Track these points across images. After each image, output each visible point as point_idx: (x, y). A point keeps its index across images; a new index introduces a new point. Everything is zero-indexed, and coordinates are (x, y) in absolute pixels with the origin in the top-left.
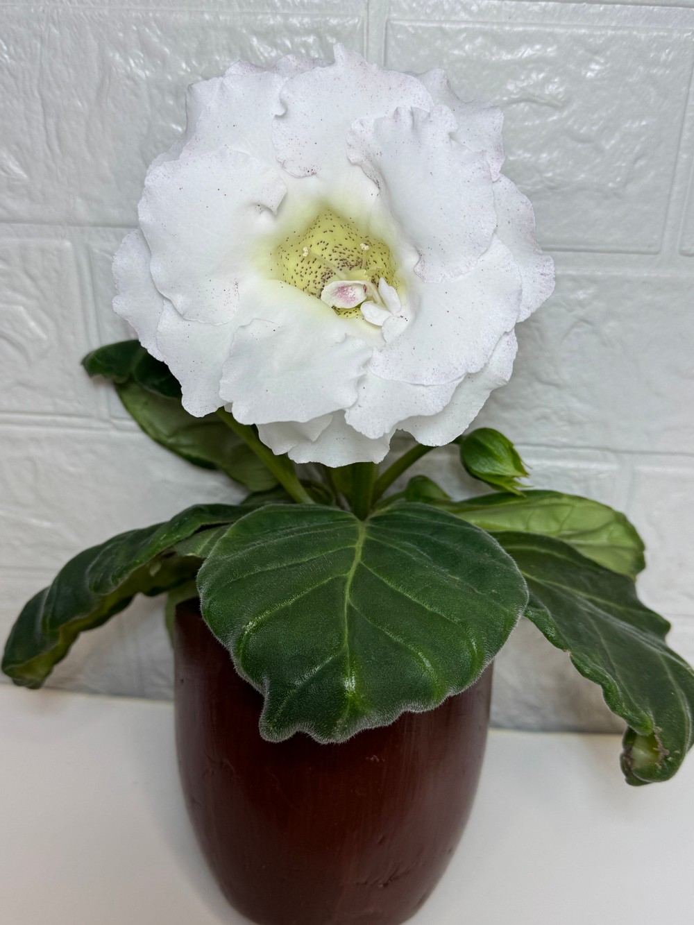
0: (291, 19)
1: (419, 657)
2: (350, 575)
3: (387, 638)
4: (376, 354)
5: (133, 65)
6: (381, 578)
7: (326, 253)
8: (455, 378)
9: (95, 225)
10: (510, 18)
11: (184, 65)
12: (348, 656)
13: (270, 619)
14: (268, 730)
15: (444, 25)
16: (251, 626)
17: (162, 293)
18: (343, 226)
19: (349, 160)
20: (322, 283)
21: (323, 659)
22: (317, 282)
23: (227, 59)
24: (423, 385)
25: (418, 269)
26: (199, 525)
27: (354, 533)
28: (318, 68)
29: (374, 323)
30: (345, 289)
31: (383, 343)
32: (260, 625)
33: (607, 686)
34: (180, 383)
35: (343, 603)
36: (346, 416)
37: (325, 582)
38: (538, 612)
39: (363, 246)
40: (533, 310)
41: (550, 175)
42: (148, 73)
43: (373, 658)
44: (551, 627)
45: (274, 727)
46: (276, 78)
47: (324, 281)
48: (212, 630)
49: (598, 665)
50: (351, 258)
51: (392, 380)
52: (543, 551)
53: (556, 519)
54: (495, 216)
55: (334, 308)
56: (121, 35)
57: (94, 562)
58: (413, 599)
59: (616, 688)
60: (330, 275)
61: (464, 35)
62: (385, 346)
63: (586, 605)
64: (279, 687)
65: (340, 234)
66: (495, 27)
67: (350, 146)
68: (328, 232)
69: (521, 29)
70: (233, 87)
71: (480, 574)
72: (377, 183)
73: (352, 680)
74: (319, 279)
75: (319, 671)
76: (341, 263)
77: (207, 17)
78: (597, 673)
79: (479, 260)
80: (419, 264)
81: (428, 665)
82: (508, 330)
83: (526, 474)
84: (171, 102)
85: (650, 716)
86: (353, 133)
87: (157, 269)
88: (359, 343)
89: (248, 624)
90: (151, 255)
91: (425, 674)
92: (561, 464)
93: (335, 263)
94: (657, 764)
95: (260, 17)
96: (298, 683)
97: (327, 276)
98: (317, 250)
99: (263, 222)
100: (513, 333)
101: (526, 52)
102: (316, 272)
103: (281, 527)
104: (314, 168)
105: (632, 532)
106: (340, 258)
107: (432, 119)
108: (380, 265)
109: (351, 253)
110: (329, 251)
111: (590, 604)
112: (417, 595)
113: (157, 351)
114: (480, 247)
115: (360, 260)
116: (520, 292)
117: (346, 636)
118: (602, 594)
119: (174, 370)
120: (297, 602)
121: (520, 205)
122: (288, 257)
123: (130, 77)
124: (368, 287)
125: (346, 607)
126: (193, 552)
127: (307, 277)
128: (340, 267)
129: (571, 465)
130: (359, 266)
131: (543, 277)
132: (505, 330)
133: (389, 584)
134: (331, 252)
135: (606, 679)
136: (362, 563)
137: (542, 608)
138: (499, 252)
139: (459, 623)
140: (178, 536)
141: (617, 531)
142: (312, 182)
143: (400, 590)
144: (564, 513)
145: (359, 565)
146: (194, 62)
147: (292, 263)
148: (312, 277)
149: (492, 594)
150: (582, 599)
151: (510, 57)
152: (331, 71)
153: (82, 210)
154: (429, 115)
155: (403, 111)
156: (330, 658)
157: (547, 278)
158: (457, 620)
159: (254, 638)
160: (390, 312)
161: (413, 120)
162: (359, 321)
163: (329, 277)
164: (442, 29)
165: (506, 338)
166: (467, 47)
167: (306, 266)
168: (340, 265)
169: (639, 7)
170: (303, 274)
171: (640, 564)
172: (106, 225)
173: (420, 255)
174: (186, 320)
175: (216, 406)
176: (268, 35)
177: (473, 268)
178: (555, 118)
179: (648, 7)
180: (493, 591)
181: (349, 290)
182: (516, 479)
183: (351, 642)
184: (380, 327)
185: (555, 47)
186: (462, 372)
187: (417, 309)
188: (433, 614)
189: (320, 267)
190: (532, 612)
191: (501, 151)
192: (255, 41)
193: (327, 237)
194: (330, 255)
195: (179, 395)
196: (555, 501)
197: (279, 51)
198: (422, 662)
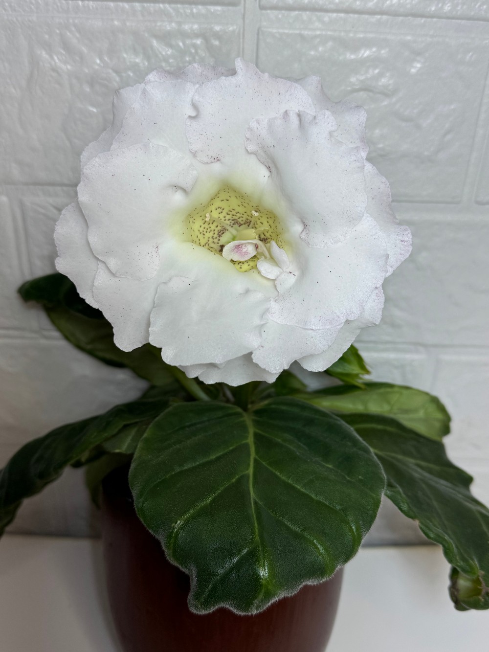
0: (183, 26)
1: (314, 544)
2: (251, 471)
3: (287, 528)
4: (273, 304)
5: (57, 61)
6: (274, 471)
7: (222, 216)
8: (338, 324)
9: (27, 184)
10: (353, 27)
11: (98, 61)
12: (260, 549)
13: (193, 517)
14: (196, 607)
15: (303, 32)
16: (180, 524)
17: (98, 257)
18: (238, 197)
19: (247, 150)
20: (218, 238)
21: (240, 551)
22: (215, 237)
23: (133, 57)
24: (312, 329)
25: (303, 236)
26: (122, 424)
27: (244, 428)
28: (223, 78)
29: (268, 277)
30: (240, 246)
31: (276, 293)
32: (187, 522)
33: (446, 545)
34: (112, 325)
35: (250, 499)
36: (253, 356)
37: (234, 480)
38: (393, 492)
39: (254, 213)
40: (395, 268)
41: (381, 146)
42: (69, 67)
43: (279, 548)
44: (403, 502)
45: (201, 605)
46: (189, 85)
47: (220, 236)
48: (145, 525)
49: (437, 527)
50: (241, 219)
51: (287, 324)
52: (380, 427)
53: (389, 403)
54: (366, 197)
55: (232, 261)
56: (47, 36)
57: (36, 456)
58: (301, 489)
59: (452, 545)
60: (224, 231)
61: (318, 40)
62: (278, 296)
63: (416, 472)
64: (205, 574)
65: (234, 203)
66: (343, 34)
67: (248, 139)
68: (225, 201)
69: (361, 36)
70: (153, 92)
71: (348, 463)
72: (269, 168)
73: (265, 570)
74: (216, 235)
75: (237, 561)
76: (233, 222)
77: (116, 23)
78: (439, 536)
79: (353, 230)
80: (304, 232)
81: (322, 550)
82: (378, 286)
83: (368, 372)
84: (88, 89)
85: (476, 563)
86: (250, 129)
87: (93, 239)
88: (259, 296)
89: (177, 522)
90: (87, 226)
91: (320, 558)
92: (385, 355)
93: (228, 222)
94: (480, 597)
95: (159, 24)
96: (221, 571)
97: (221, 233)
98: (215, 214)
99: (178, 198)
100: (381, 288)
101: (366, 53)
102: (214, 230)
103: (187, 424)
104: (218, 157)
105: (442, 409)
106: (232, 219)
107: (317, 121)
108: (265, 227)
109: (241, 215)
110: (224, 214)
111: (419, 470)
112: (304, 486)
113: (93, 301)
114: (353, 220)
115: (248, 221)
116: (387, 257)
117: (257, 530)
118: (424, 458)
119: (107, 315)
120: (213, 501)
121: (381, 184)
122: (194, 221)
123: (54, 70)
124: (259, 246)
125: (252, 502)
126: (120, 449)
127: (208, 235)
128: (232, 225)
129: (392, 356)
130: (247, 225)
131: (403, 243)
132: (375, 286)
133: (281, 476)
134: (225, 215)
135: (445, 540)
136: (257, 457)
137: (395, 487)
138: (368, 225)
139: (340, 510)
140: (106, 434)
141: (432, 408)
142: (217, 167)
143: (290, 481)
144: (394, 398)
145: (255, 460)
146: (106, 59)
147: (197, 225)
148: (211, 234)
149: (360, 480)
150: (413, 466)
151: (353, 57)
152: (233, 80)
153: (16, 172)
154: (315, 117)
155: (291, 112)
156: (246, 550)
157: (406, 244)
158: (338, 507)
159: (182, 534)
160: (280, 267)
161: (300, 120)
162: (255, 274)
163: (223, 233)
164: (302, 36)
165: (376, 291)
166: (320, 49)
167: (206, 226)
168: (232, 224)
169: (450, 20)
170: (204, 233)
171: (446, 430)
172: (37, 184)
173: (305, 226)
174: (117, 277)
175: (141, 343)
176: (165, 38)
177: (348, 237)
178: (385, 103)
179: (457, 21)
180: (360, 477)
181: (243, 247)
182: (361, 376)
183: (261, 537)
184: (274, 280)
185: (387, 50)
186: (343, 320)
187: (304, 267)
188: (319, 503)
189: (217, 227)
190: (389, 491)
191: (364, 142)
192: (155, 43)
193: (223, 205)
194: (225, 217)
195: (112, 335)
196: (389, 390)
197: (174, 51)
198: (317, 548)
